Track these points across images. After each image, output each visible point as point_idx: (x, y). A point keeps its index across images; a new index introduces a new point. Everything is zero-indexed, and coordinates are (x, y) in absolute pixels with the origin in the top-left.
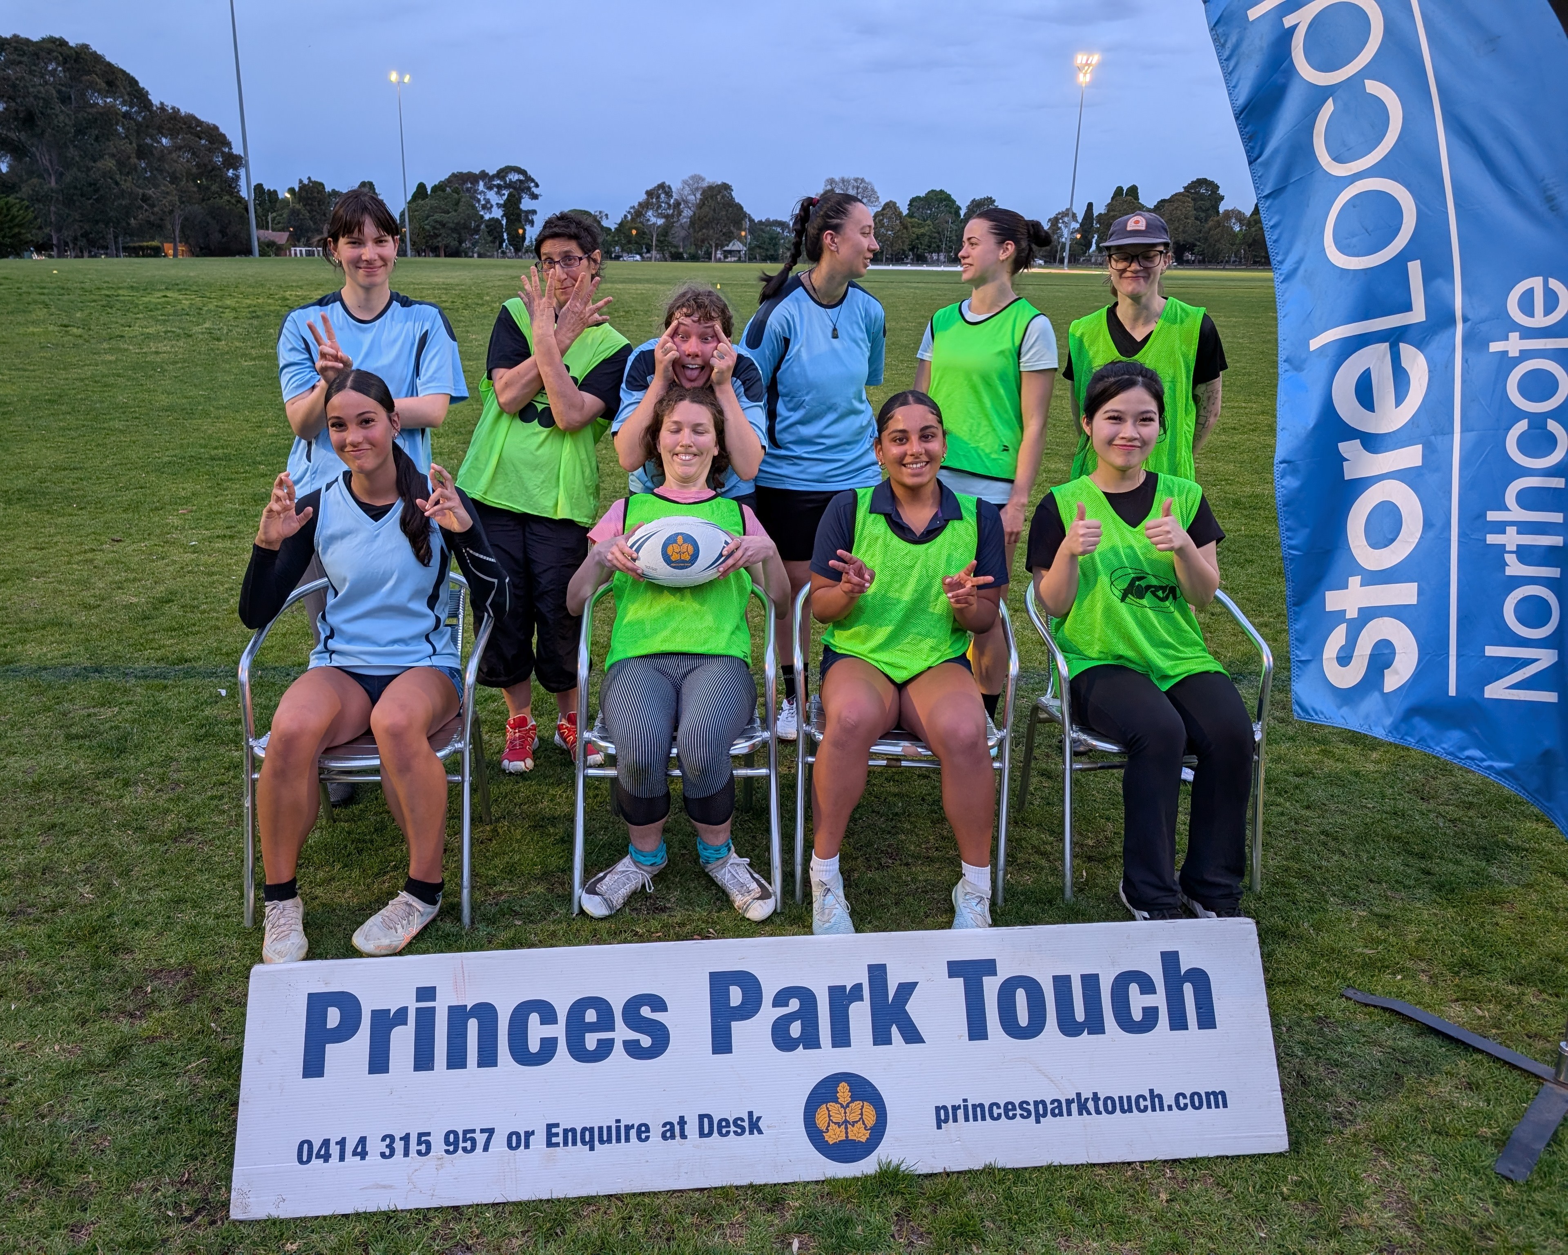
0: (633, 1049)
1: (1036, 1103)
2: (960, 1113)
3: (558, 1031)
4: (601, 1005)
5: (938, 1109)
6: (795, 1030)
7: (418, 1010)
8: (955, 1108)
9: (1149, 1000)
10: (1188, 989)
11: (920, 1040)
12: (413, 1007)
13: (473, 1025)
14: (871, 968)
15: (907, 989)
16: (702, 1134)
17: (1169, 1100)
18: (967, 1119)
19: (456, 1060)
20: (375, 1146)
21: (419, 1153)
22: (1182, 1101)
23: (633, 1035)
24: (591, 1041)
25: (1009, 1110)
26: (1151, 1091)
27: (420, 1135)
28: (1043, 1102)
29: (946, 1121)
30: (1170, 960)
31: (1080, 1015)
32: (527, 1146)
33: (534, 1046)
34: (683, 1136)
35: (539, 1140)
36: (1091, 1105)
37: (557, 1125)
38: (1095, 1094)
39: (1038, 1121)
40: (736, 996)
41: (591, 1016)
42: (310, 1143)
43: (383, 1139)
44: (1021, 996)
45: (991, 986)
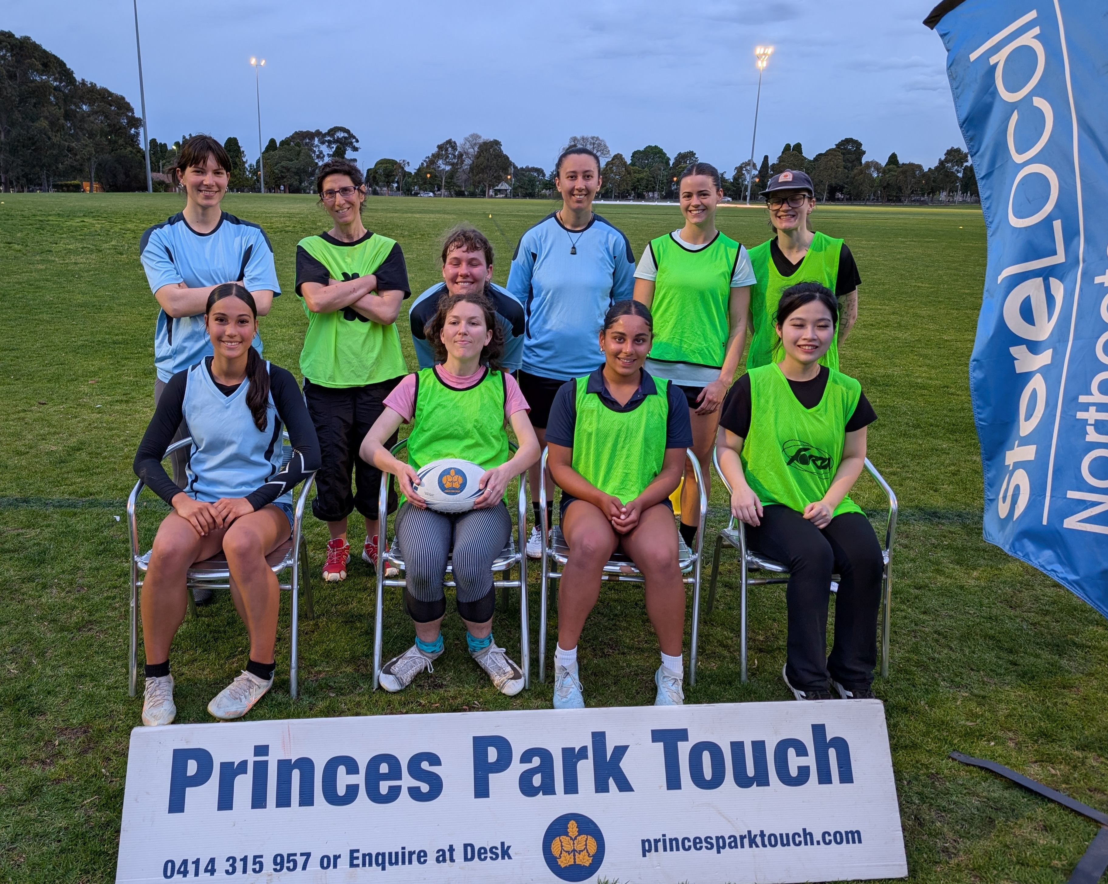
0: (415, 794)
1: (718, 838)
2: (660, 845)
3: (359, 779)
4: (392, 760)
5: (643, 842)
6: (537, 780)
7: (255, 762)
8: (656, 841)
9: (803, 761)
10: (832, 753)
11: (631, 789)
12: (251, 759)
13: (296, 774)
14: (594, 735)
15: (620, 751)
16: (466, 859)
17: (817, 837)
18: (665, 850)
19: (284, 801)
20: (221, 865)
21: (254, 870)
22: (828, 838)
23: (415, 783)
24: (384, 787)
25: (697, 843)
26: (804, 830)
27: (255, 857)
28: (723, 837)
29: (650, 851)
30: (819, 730)
31: (751, 772)
32: (335, 866)
33: (341, 791)
34: (452, 860)
35: (344, 862)
36: (758, 840)
37: (358, 851)
38: (762, 832)
39: (719, 852)
40: (493, 754)
41: (384, 768)
42: (173, 862)
43: (228, 860)
44: (706, 756)
45: (684, 749)
